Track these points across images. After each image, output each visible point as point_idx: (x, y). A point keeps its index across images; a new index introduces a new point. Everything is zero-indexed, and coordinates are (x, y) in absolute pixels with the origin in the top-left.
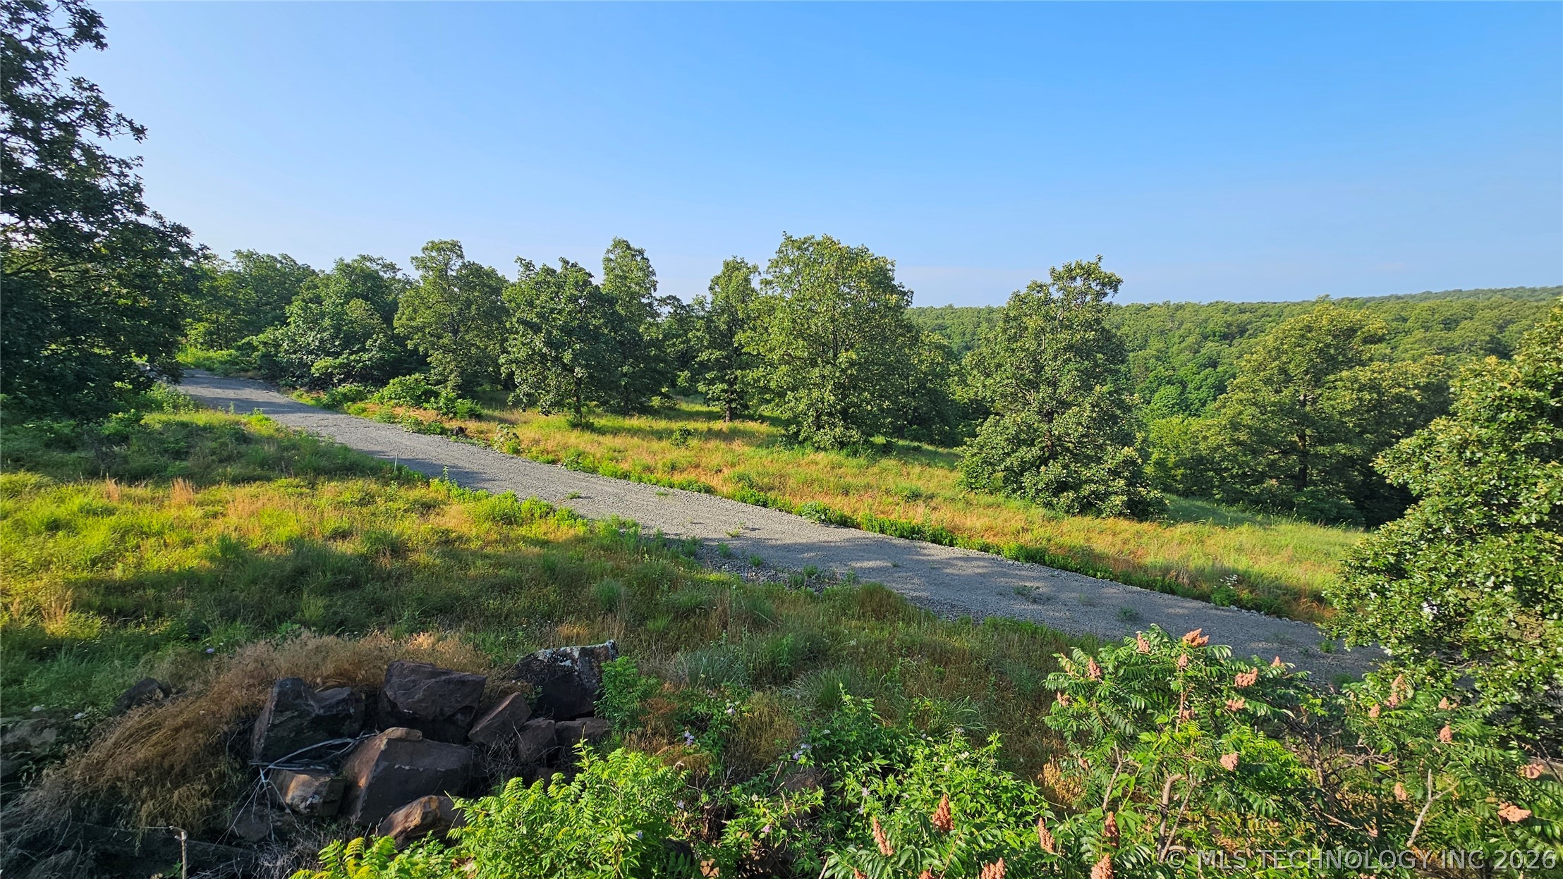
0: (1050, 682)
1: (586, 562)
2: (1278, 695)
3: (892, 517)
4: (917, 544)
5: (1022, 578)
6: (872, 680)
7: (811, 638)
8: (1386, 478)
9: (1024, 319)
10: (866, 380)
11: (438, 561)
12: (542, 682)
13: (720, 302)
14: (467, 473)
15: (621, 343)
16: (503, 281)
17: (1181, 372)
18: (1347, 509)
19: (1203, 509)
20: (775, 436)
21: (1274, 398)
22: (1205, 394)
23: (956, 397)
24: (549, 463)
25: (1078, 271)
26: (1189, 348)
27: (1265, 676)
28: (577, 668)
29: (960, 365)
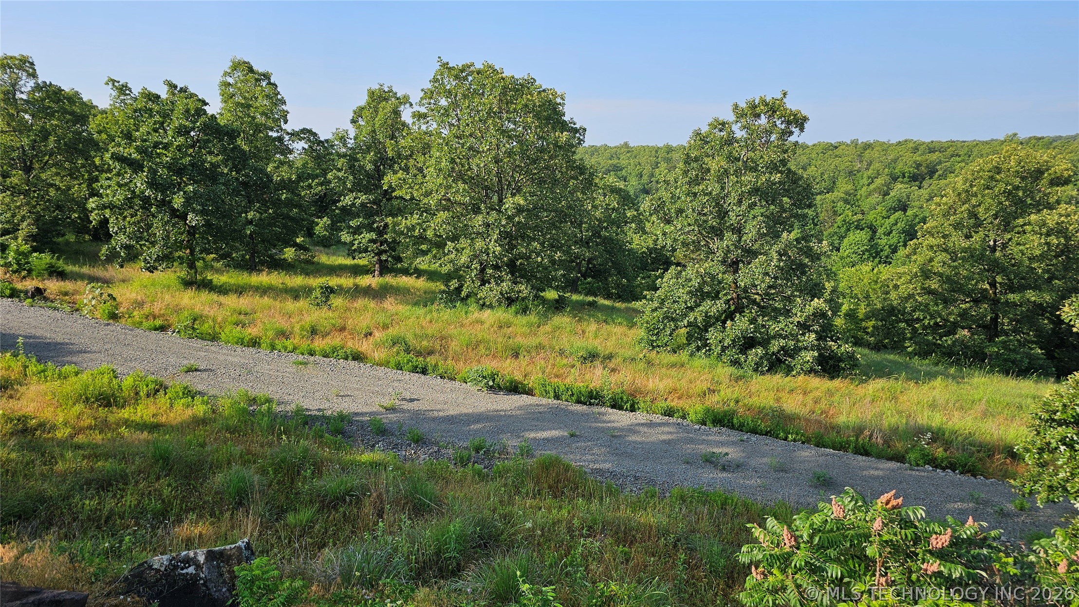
0: (744, 556)
1: (208, 448)
2: (973, 557)
3: (568, 381)
4: (596, 409)
5: (709, 443)
6: (551, 566)
7: (482, 523)
8: (1073, 326)
9: (706, 160)
10: (536, 228)
11: (13, 455)
12: (158, 595)
13: (364, 138)
14: (49, 344)
15: (245, 184)
16: (90, 107)
17: (870, 217)
18: (1039, 359)
19: (895, 363)
20: (433, 292)
21: (965, 244)
22: (895, 240)
23: (634, 246)
24: (156, 329)
25: (762, 107)
26: (878, 190)
27: (959, 536)
28: (202, 575)
29: (637, 210)
